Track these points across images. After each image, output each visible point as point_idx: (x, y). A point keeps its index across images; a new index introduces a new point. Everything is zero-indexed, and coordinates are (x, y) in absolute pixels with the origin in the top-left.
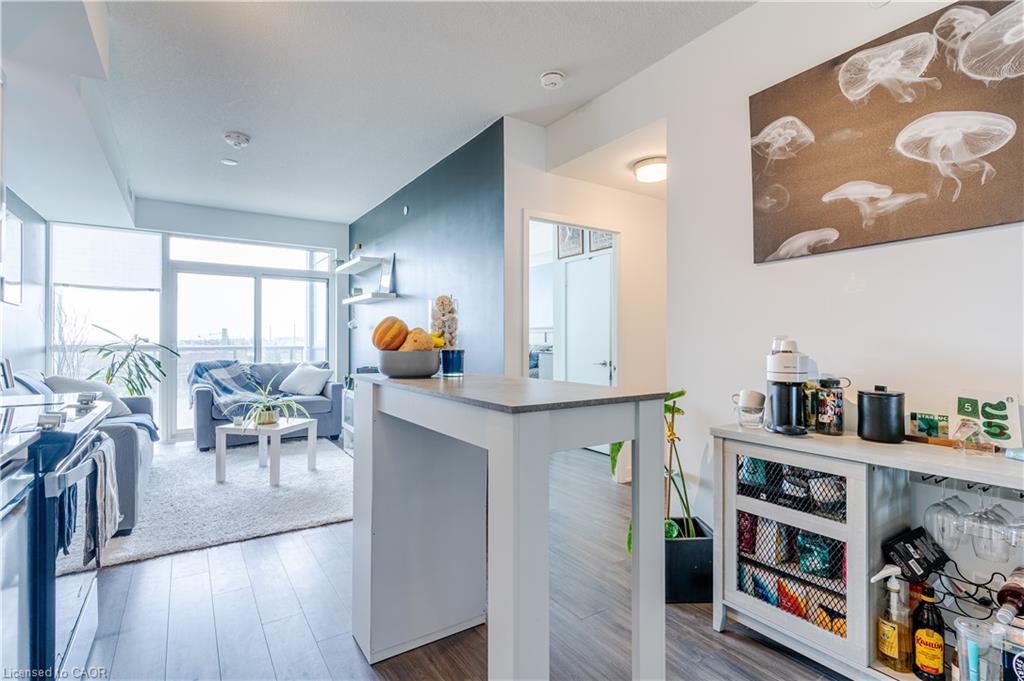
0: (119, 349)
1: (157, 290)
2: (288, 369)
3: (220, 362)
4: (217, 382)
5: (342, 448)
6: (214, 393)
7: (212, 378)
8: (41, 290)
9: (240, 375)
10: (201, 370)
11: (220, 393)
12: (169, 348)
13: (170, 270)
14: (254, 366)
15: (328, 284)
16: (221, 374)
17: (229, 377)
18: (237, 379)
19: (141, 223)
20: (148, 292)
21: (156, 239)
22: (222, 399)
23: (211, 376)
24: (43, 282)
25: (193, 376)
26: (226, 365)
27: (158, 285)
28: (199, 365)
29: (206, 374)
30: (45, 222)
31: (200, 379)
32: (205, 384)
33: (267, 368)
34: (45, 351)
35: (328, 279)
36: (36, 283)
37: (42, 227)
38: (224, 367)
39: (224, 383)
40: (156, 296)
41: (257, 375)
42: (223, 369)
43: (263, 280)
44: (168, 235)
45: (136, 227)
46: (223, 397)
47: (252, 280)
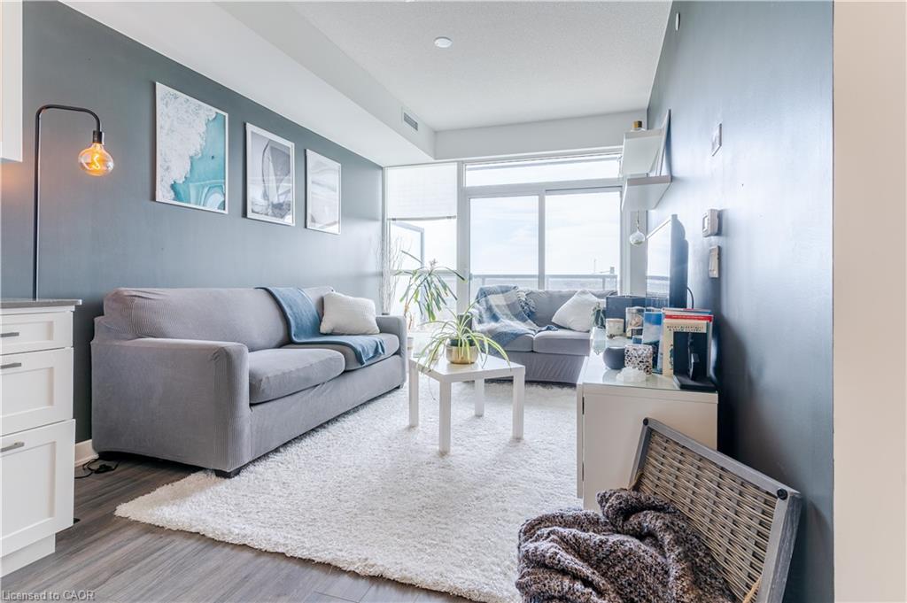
1: (455, 217)
3: (501, 287)
4: (489, 309)
7: (487, 304)
8: (380, 223)
9: (514, 301)
10: (484, 293)
12: (463, 276)
13: (465, 196)
14: (531, 293)
15: (622, 193)
16: (496, 300)
17: (505, 303)
18: (510, 306)
20: (447, 220)
21: (452, 169)
23: (487, 302)
24: (380, 218)
26: (505, 290)
27: (454, 213)
28: (482, 290)
30: (382, 168)
34: (381, 274)
35: (621, 186)
36: (376, 220)
37: (380, 172)
38: (503, 292)
39: (496, 310)
40: (454, 221)
41: (532, 303)
42: (501, 295)
43: (546, 197)
44: (463, 162)
45: (436, 159)
46: (485, 324)
47: (537, 198)
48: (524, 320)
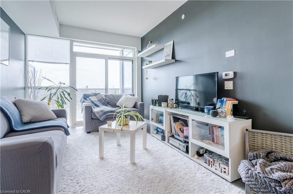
0: (54, 88)
1: (68, 64)
2: (119, 97)
3: (93, 93)
4: (92, 102)
5: (150, 134)
6: (92, 107)
7: (90, 100)
8: (22, 63)
9: (101, 99)
10: (86, 97)
11: (94, 107)
12: (73, 87)
13: (73, 55)
14: (106, 95)
15: (133, 62)
16: (94, 99)
17: (97, 100)
18: (100, 101)
19: (62, 35)
20: (65, 65)
21: (68, 42)
22: (96, 110)
24: (24, 59)
25: (83, 100)
26: (96, 95)
27: (69, 62)
28: (85, 95)
29: (88, 99)
30: (25, 34)
31: (85, 101)
32: (87, 103)
33: (111, 96)
34: (25, 88)
35: (133, 60)
36: (21, 60)
37: (23, 36)
38: (95, 96)
39: (95, 102)
40: (68, 66)
41: (108, 99)
42: (94, 96)
43: (109, 60)
44: (73, 41)
45: (60, 37)
46: (96, 108)
47: (104, 60)
48: (107, 106)
